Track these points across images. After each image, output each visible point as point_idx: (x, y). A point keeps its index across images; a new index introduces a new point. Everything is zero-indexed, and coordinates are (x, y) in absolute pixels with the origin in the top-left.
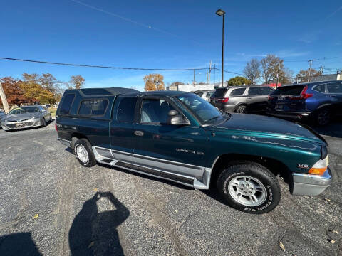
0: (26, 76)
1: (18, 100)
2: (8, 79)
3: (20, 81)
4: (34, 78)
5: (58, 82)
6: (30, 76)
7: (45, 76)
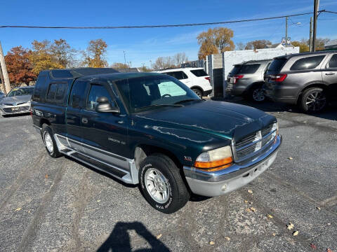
0: (37, 44)
1: (26, 77)
2: (18, 49)
3: (30, 51)
4: (44, 46)
5: (73, 51)
6: (40, 44)
7: (57, 43)
